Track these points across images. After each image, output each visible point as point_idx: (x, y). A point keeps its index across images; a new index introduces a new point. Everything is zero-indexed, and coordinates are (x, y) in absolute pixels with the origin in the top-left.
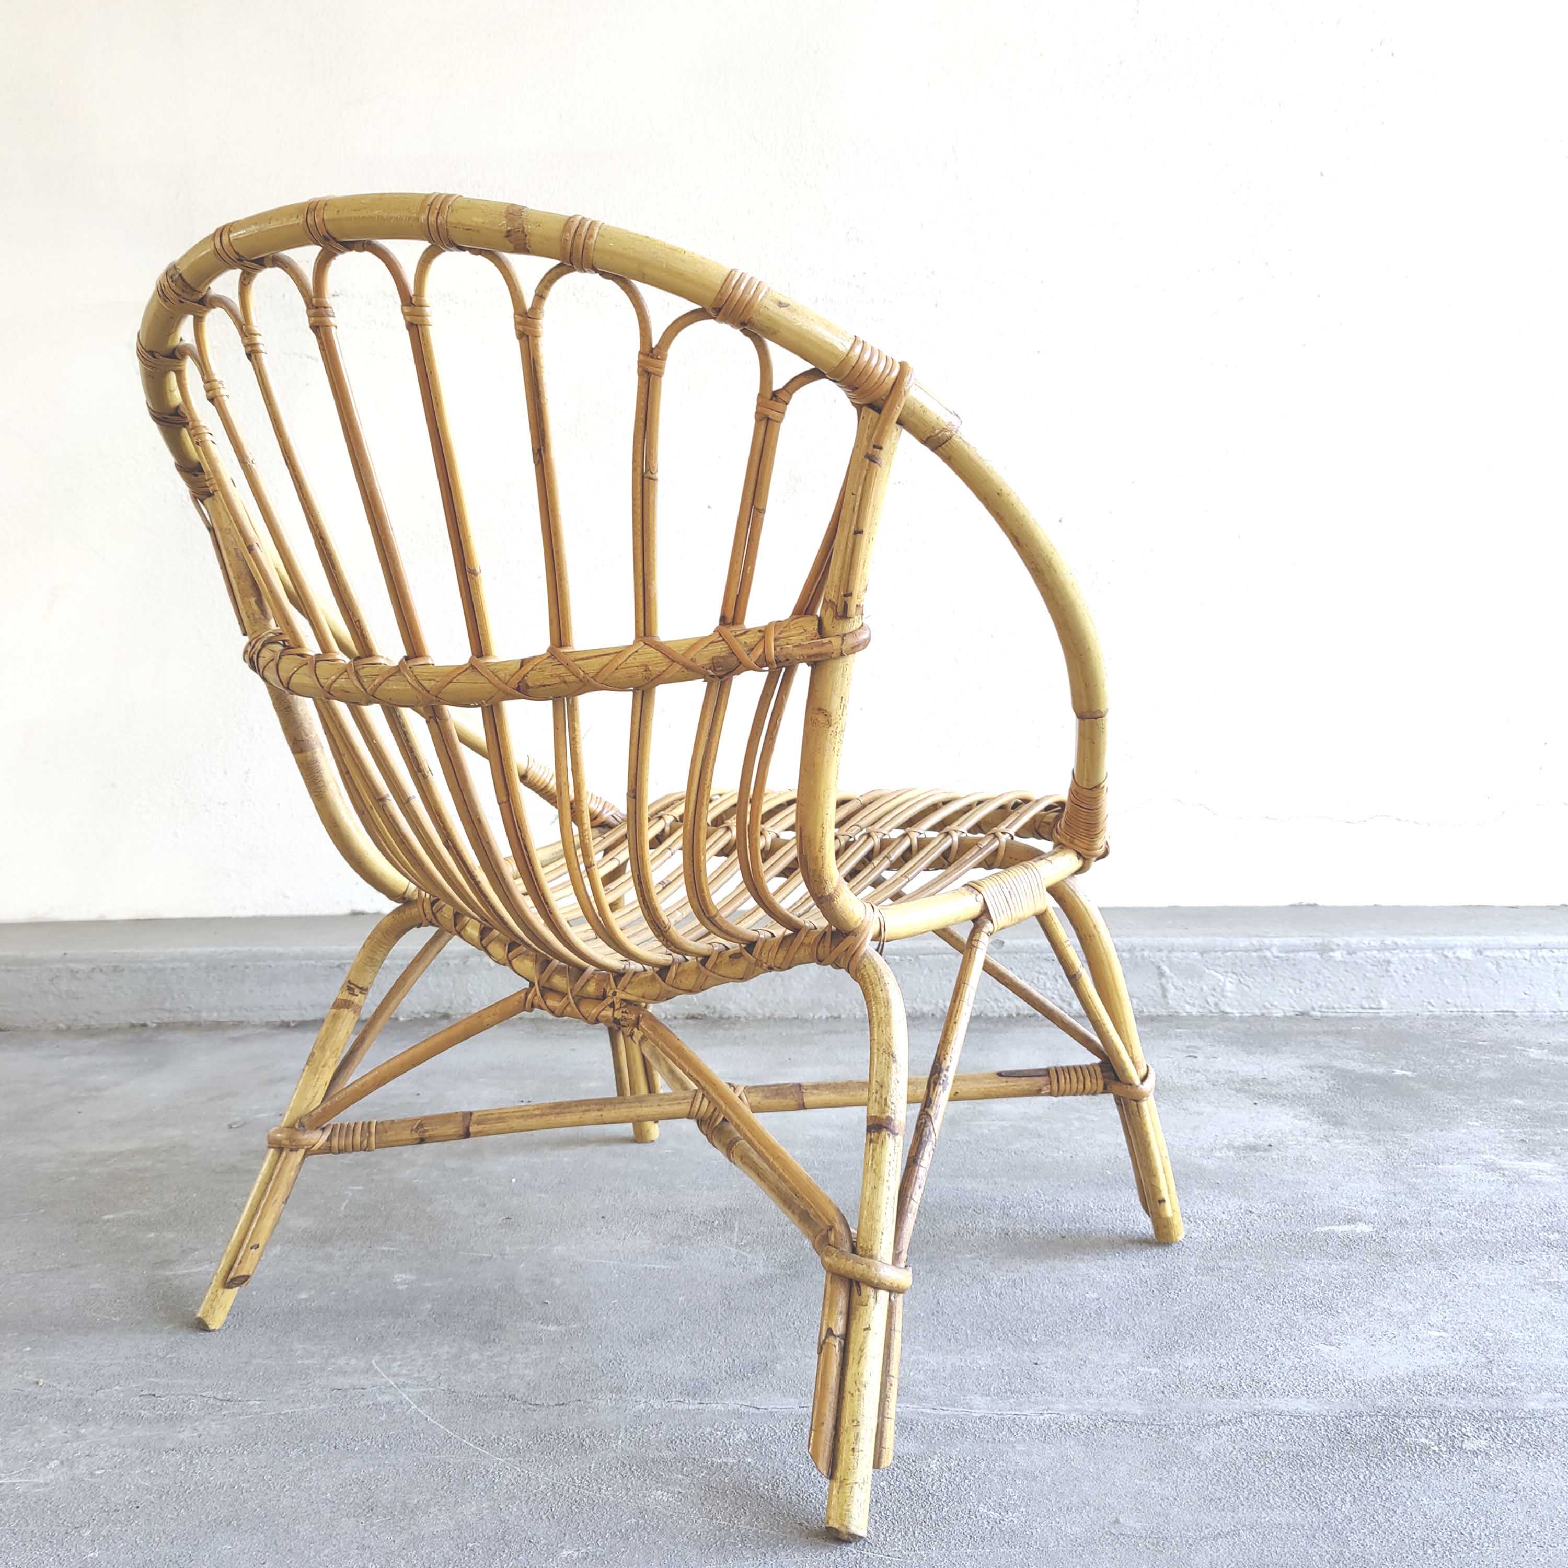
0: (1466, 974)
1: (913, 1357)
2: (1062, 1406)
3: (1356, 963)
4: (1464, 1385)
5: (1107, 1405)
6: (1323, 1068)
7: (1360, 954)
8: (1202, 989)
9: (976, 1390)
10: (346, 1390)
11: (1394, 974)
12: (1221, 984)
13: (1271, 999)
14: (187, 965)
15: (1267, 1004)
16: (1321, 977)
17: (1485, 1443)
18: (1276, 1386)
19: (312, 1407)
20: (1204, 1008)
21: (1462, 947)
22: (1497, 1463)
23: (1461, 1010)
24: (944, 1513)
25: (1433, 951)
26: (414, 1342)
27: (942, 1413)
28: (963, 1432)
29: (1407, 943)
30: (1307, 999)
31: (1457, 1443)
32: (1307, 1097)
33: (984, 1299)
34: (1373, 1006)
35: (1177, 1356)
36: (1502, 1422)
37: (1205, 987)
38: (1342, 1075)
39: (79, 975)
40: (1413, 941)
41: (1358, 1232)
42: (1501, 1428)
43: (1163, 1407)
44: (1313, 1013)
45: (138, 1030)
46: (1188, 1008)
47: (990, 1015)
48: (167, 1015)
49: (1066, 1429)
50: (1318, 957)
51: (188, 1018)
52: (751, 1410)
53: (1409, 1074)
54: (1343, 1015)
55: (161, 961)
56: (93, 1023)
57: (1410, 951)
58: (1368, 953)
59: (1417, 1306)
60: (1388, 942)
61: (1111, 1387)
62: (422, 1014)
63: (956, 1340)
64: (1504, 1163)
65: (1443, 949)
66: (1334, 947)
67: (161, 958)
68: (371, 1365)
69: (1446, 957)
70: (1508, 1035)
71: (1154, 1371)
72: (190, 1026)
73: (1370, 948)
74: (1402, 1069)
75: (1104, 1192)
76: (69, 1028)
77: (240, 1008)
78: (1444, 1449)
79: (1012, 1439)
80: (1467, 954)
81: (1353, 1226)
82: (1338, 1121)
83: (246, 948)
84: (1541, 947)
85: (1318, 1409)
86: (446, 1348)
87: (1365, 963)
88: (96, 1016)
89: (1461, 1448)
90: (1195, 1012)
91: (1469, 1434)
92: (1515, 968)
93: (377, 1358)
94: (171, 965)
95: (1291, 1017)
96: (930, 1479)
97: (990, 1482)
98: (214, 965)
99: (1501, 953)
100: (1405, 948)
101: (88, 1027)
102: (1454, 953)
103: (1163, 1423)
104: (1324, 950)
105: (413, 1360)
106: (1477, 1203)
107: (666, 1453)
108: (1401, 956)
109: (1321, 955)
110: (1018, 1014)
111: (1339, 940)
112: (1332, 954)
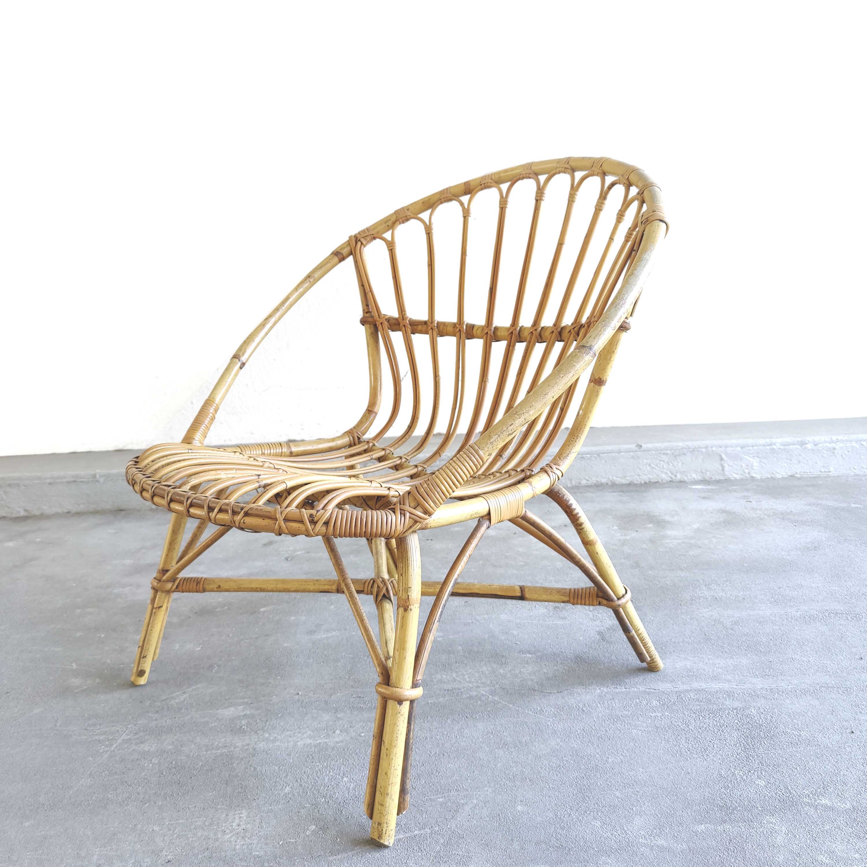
1: (711, 661)
2: (795, 681)
3: (818, 450)
5: (815, 679)
6: (816, 505)
7: (820, 445)
8: (742, 466)
9: (750, 676)
11: (837, 454)
12: (751, 463)
13: (776, 469)
15: (774, 472)
16: (801, 457)
20: (742, 475)
25: (856, 442)
26: (466, 665)
29: (843, 439)
30: (794, 469)
32: (818, 521)
34: (826, 471)
37: (743, 465)
38: (828, 508)
40: (846, 438)
44: (796, 475)
46: (735, 476)
47: (636, 482)
50: (799, 447)
52: (652, 690)
53: (859, 506)
54: (811, 476)
57: (845, 443)
58: (824, 444)
60: (834, 438)
63: (726, 652)
65: (861, 441)
66: (807, 442)
68: (454, 677)
69: (863, 445)
73: (825, 442)
79: (782, 698)
86: (485, 668)
87: (823, 450)
90: (738, 477)
93: (455, 674)
95: (786, 478)
96: (756, 718)
97: (784, 718)
100: (842, 441)
104: (802, 444)
105: (473, 675)
108: (840, 445)
109: (801, 446)
110: (650, 482)
111: (810, 439)
112: (806, 446)
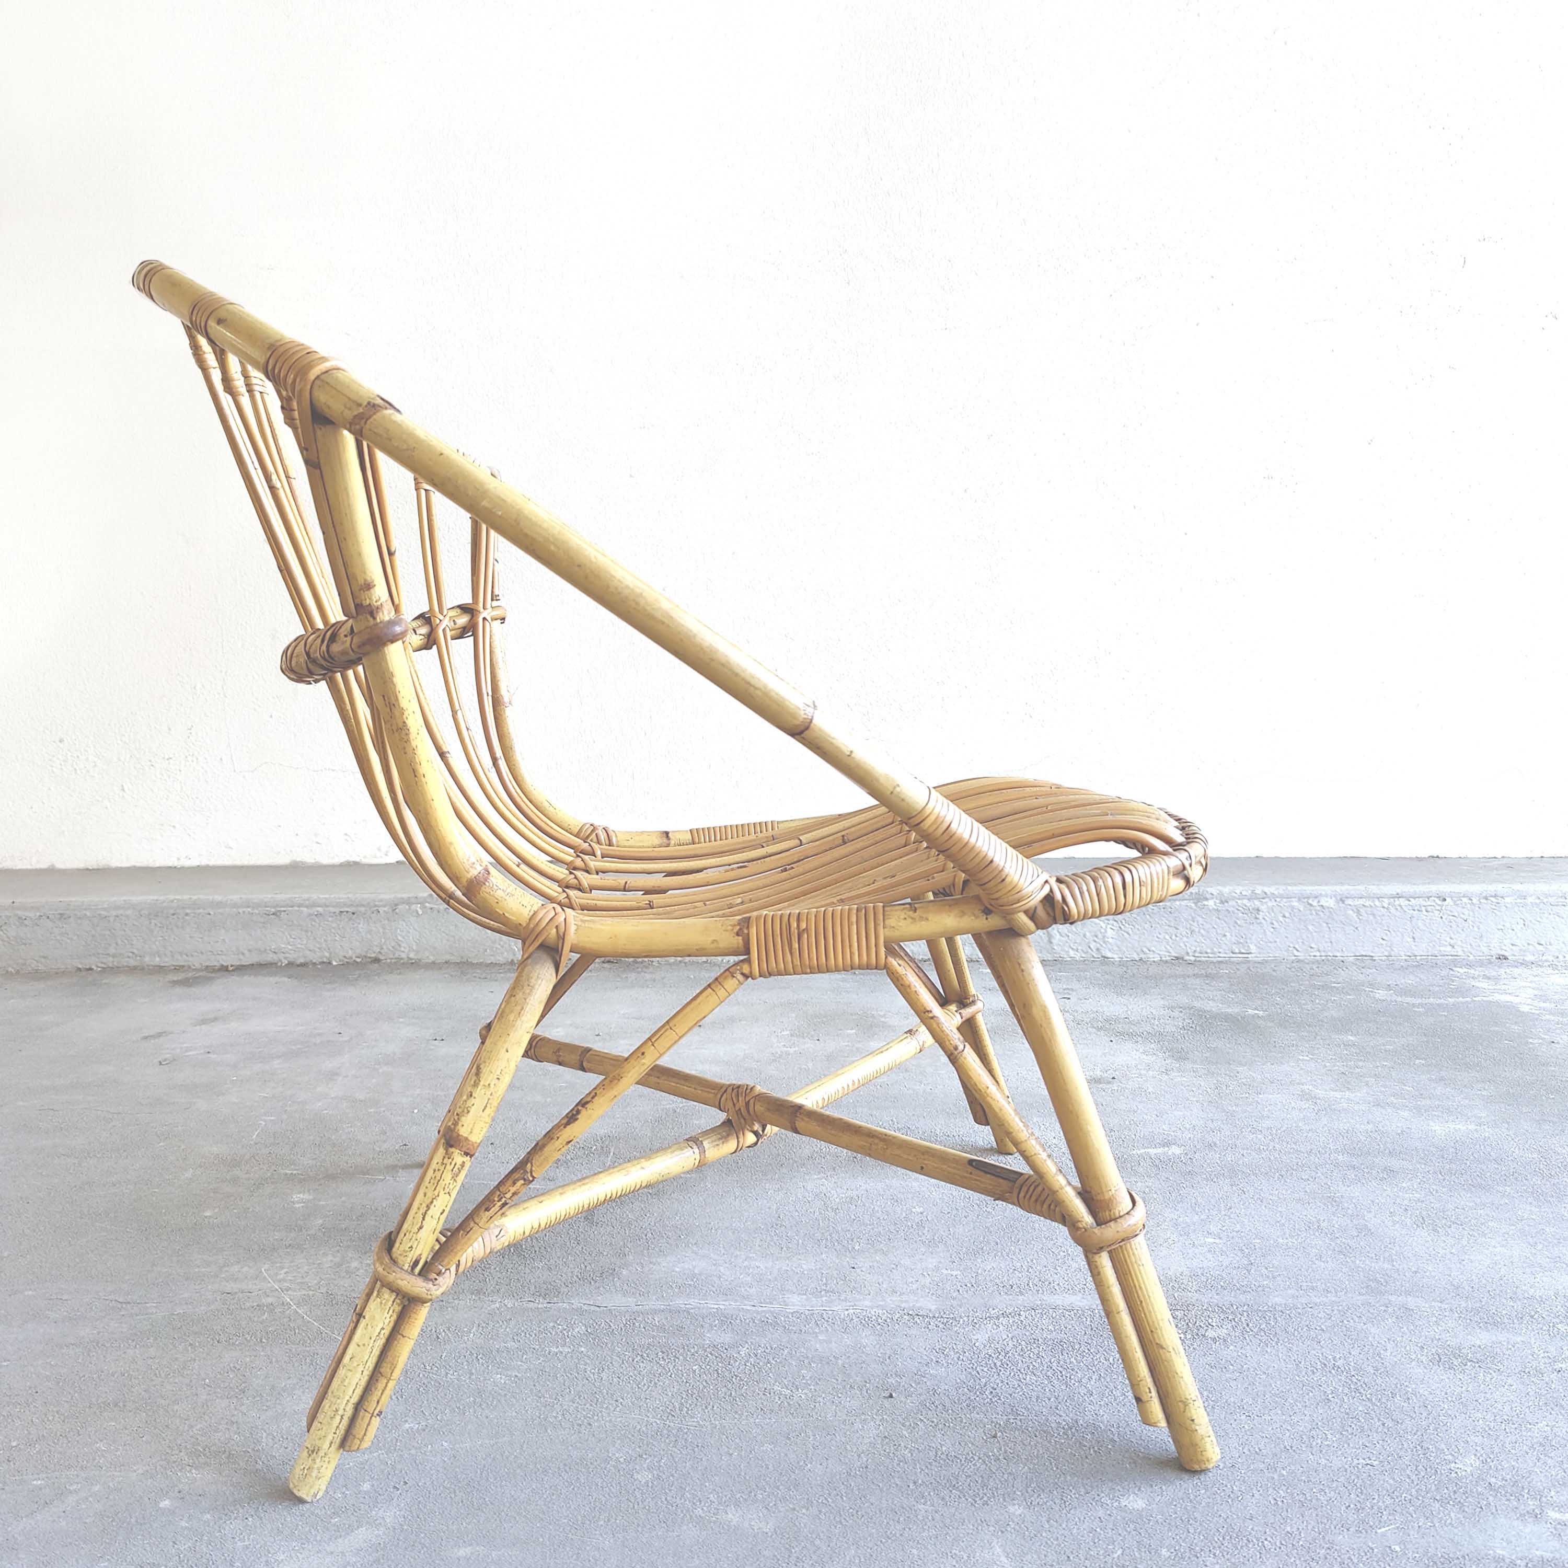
0: (1330, 921)
1: (746, 1263)
2: (867, 1303)
3: (1228, 911)
4: (1222, 1283)
5: (906, 1301)
6: (1182, 1008)
7: (1231, 903)
8: (1085, 936)
9: (795, 1290)
10: (236, 1293)
11: (1263, 921)
12: (1103, 931)
13: (1148, 945)
14: (129, 912)
15: (1145, 949)
16: (1195, 924)
17: (1226, 1331)
18: (1058, 1284)
19: (202, 1308)
20: (1086, 953)
21: (1326, 896)
22: (1232, 1347)
23: (1323, 954)
24: (743, 1391)
25: (1299, 900)
26: (302, 1252)
27: (761, 1309)
28: (775, 1325)
29: (1276, 893)
30: (1182, 945)
31: (1202, 1331)
32: (1161, 1034)
33: (820, 1213)
34: (1243, 951)
35: (979, 1260)
36: (1245, 1314)
37: (1088, 934)
38: (1201, 1014)
39: (26, 922)
40: (1281, 890)
41: (1170, 1153)
42: (1243, 1319)
43: (955, 1303)
44: (1187, 958)
45: (84, 973)
46: (1072, 953)
48: (111, 959)
49: (866, 1322)
50: (1193, 905)
51: (132, 963)
52: (592, 1308)
53: (1261, 1013)
54: (1215, 960)
55: (104, 909)
56: (41, 967)
57: (1278, 900)
58: (1239, 901)
59: (1202, 1217)
60: (1258, 891)
61: (914, 1286)
62: (354, 958)
63: (788, 1248)
64: (1320, 1093)
65: (1308, 898)
66: (1208, 896)
67: (106, 906)
68: (261, 1272)
69: (1311, 905)
70: (1362, 977)
71: (954, 1273)
72: (133, 970)
73: (1242, 897)
74: (1256, 1009)
75: (953, 1120)
76: (18, 972)
77: (181, 954)
78: (1189, 1336)
79: (817, 1330)
80: (1330, 903)
81: (1166, 1149)
82: (1181, 1056)
83: (186, 897)
84: (1399, 896)
85: (1089, 1303)
86: (330, 1258)
87: (1236, 911)
88: (43, 960)
89: (1204, 1336)
90: (1076, 956)
91: (1214, 1324)
92: (1374, 915)
93: (266, 1266)
94: (114, 913)
95: (1166, 962)
96: (737, 1363)
97: (788, 1366)
98: (156, 912)
99: (1361, 902)
100: (1273, 896)
101: (37, 971)
102: (1319, 902)
103: (952, 1316)
105: (299, 1268)
106: (1284, 1128)
107: (511, 1344)
108: (1270, 904)
109: (1196, 904)
111: (1213, 890)
112: (1205, 903)
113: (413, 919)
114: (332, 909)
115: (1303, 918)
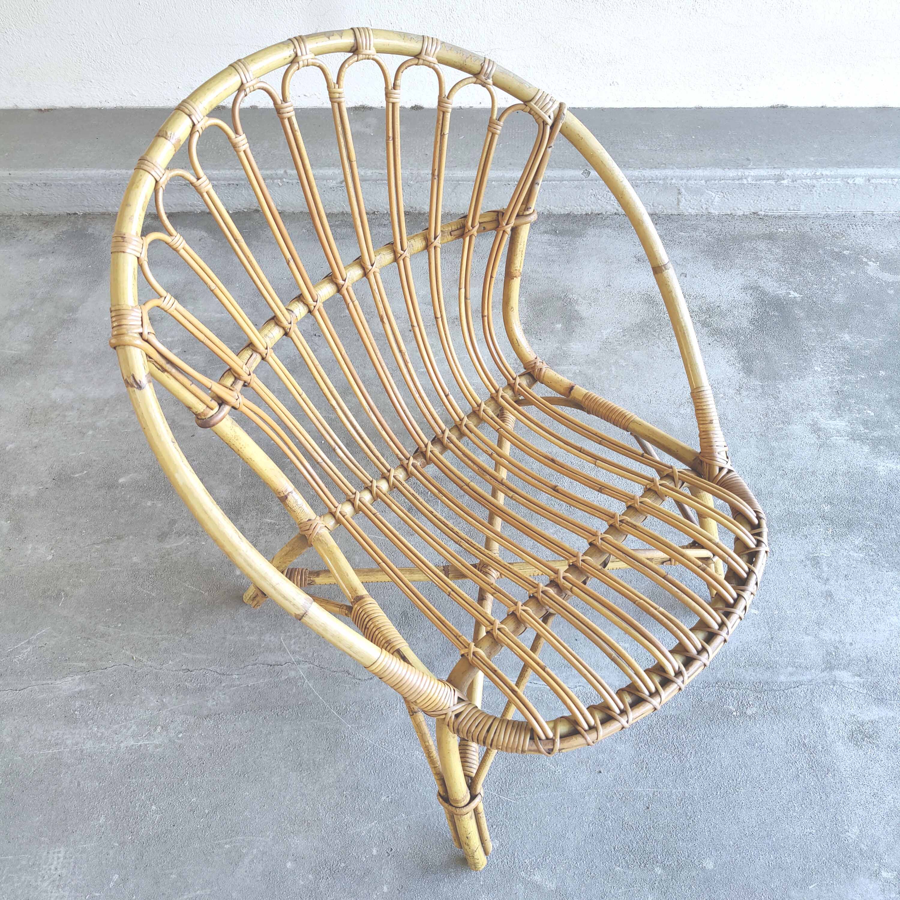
0: (856, 192)
3: (795, 187)
7: (799, 181)
8: (701, 201)
11: (814, 192)
12: (713, 198)
13: (738, 206)
14: (90, 182)
15: (736, 208)
16: (771, 194)
21: (860, 176)
23: (844, 211)
25: (842, 179)
29: (829, 174)
30: (759, 207)
34: (795, 209)
37: (703, 199)
39: (24, 188)
40: (833, 173)
44: (760, 213)
46: (690, 210)
47: (576, 213)
48: (87, 208)
50: (774, 183)
51: (101, 210)
54: (777, 214)
55: (71, 180)
56: (43, 211)
57: (829, 179)
58: (804, 181)
62: (242, 209)
65: (848, 178)
66: (785, 177)
69: (848, 183)
72: (103, 214)
73: (806, 178)
76: (30, 215)
80: (859, 181)
87: (800, 187)
88: (43, 208)
90: (693, 212)
94: (80, 183)
95: (747, 215)
99: (880, 181)
100: (827, 177)
101: (42, 215)
102: (854, 181)
104: (779, 178)
108: (823, 182)
109: (776, 182)
110: (592, 213)
111: (789, 172)
113: (276, 188)
114: (223, 182)
115: (840, 191)
